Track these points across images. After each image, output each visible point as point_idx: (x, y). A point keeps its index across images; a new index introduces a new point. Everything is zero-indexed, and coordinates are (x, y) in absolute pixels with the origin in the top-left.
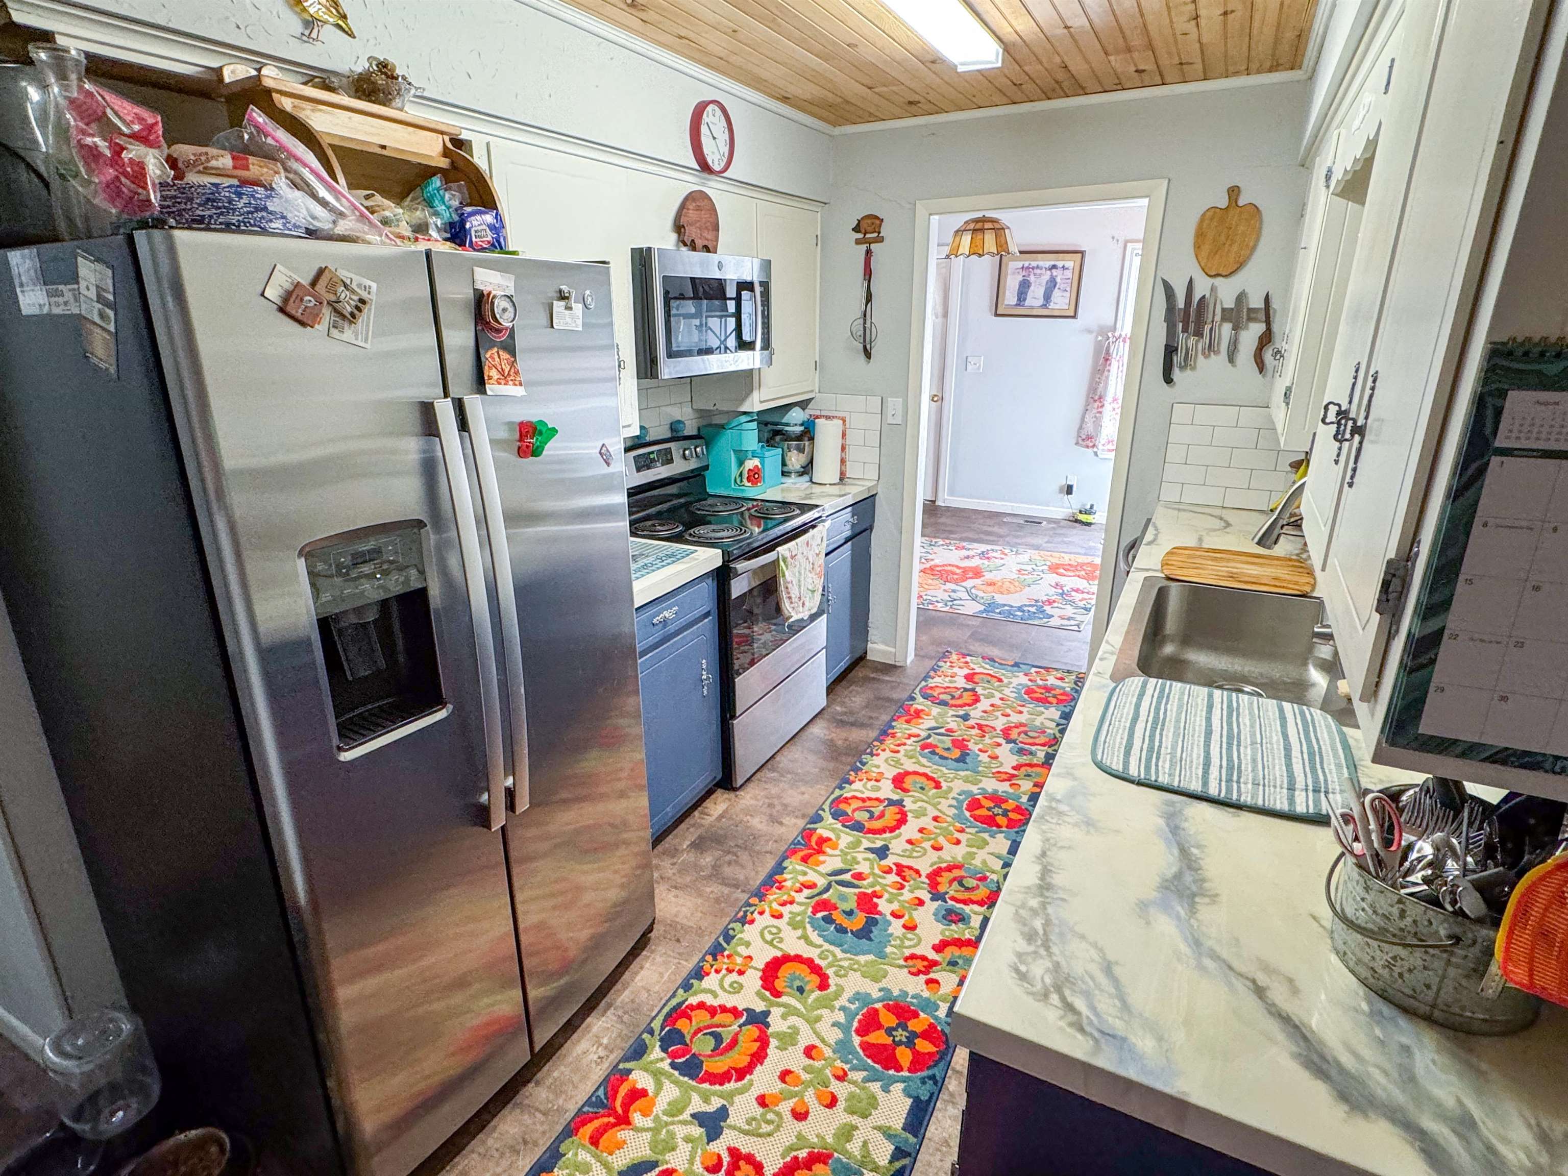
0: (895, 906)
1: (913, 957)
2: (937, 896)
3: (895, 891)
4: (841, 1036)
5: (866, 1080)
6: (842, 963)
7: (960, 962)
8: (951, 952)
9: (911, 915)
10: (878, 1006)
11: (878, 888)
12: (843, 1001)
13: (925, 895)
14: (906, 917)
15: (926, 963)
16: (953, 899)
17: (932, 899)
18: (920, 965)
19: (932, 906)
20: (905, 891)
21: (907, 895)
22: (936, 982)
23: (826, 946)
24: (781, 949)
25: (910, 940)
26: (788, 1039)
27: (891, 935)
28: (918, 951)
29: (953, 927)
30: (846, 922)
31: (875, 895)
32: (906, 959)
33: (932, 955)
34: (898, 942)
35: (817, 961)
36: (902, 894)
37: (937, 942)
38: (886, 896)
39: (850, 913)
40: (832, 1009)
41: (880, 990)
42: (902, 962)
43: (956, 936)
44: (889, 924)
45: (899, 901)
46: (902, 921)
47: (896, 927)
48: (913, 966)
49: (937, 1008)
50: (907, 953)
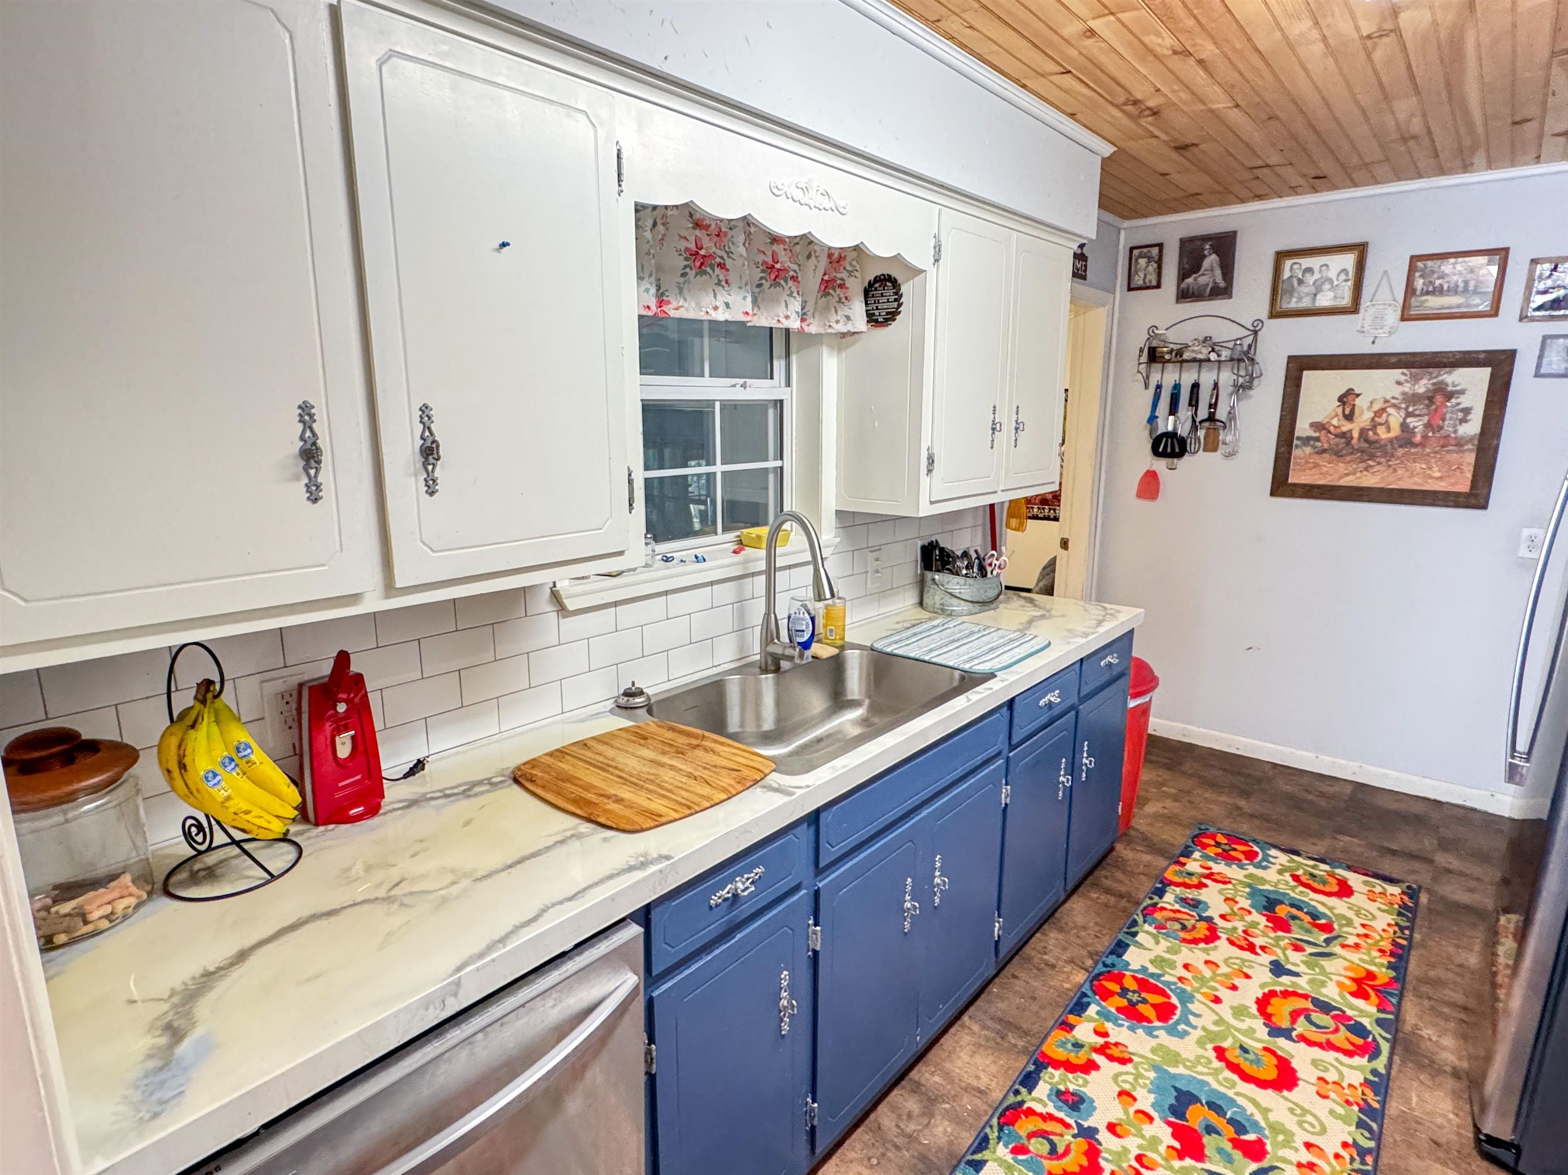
0: (1149, 1130)
1: (1124, 1061)
2: (1089, 1134)
3: (1149, 1154)
4: (1189, 1005)
5: (1162, 975)
6: (1205, 1070)
7: (1069, 1046)
8: (1079, 1058)
9: (1126, 1112)
10: (1157, 1024)
11: (1177, 1164)
12: (1196, 1034)
13: (1104, 1137)
14: (1132, 1111)
15: (1108, 1051)
16: (1067, 1126)
17: (1095, 1131)
18: (1115, 1052)
19: (1099, 1120)
20: (1135, 1152)
21: (1133, 1144)
22: (1097, 1033)
23: (1230, 1093)
24: (1284, 1097)
25: (1125, 1081)
26: (1240, 1012)
27: (1150, 1091)
28: (1116, 1067)
29: (1072, 1088)
30: (1214, 1119)
31: (1181, 1156)
32: (1130, 1060)
33: (1099, 1059)
34: (1141, 1081)
35: (1235, 1077)
36: (1140, 1147)
37: (1093, 1072)
38: (1162, 1149)
39: (1211, 1130)
40: (1204, 1029)
41: (1157, 1037)
42: (1135, 1059)
43: (1070, 1076)
44: (1153, 1105)
45: (1143, 1137)
46: (1139, 1105)
47: (1145, 1101)
48: (1122, 1052)
49: (1098, 1013)
50: (1129, 1067)
